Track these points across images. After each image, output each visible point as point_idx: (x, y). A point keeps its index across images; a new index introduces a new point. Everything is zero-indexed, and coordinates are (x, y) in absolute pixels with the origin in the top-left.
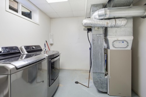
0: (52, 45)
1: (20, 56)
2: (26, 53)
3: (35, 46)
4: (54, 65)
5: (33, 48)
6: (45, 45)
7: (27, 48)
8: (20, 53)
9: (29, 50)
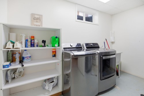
0: (113, 43)
1: (81, 50)
2: (86, 48)
3: (93, 44)
4: (109, 64)
5: (91, 45)
6: (104, 43)
7: (87, 44)
8: (81, 48)
9: (88, 46)
